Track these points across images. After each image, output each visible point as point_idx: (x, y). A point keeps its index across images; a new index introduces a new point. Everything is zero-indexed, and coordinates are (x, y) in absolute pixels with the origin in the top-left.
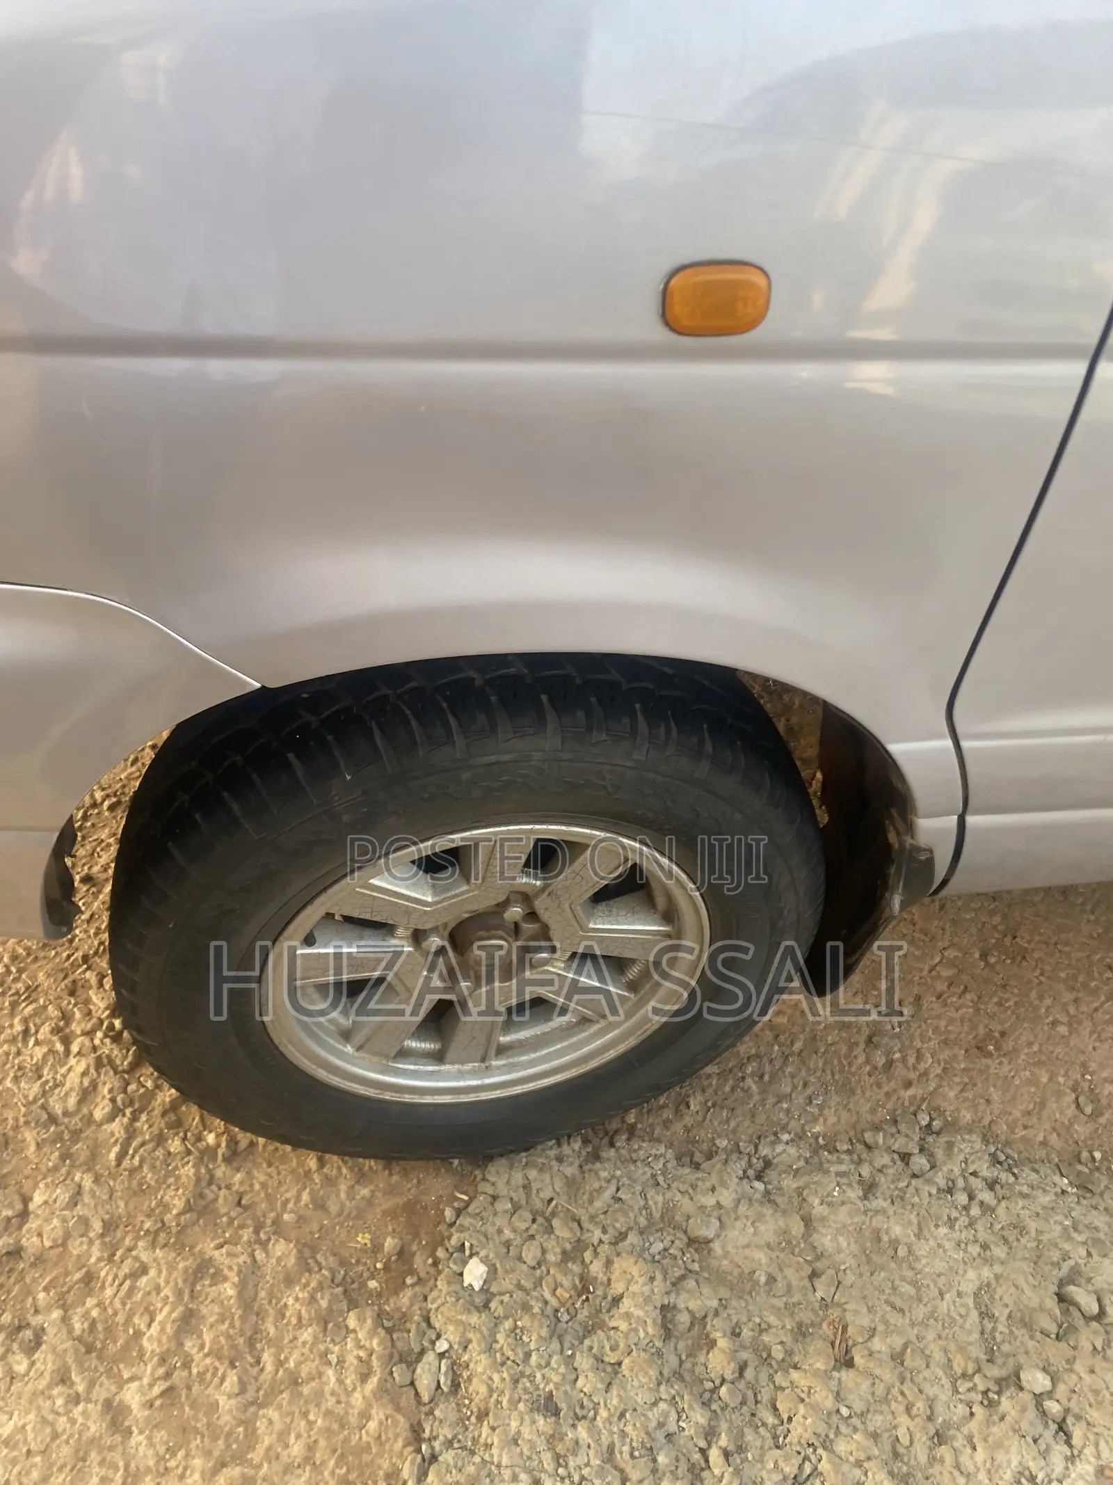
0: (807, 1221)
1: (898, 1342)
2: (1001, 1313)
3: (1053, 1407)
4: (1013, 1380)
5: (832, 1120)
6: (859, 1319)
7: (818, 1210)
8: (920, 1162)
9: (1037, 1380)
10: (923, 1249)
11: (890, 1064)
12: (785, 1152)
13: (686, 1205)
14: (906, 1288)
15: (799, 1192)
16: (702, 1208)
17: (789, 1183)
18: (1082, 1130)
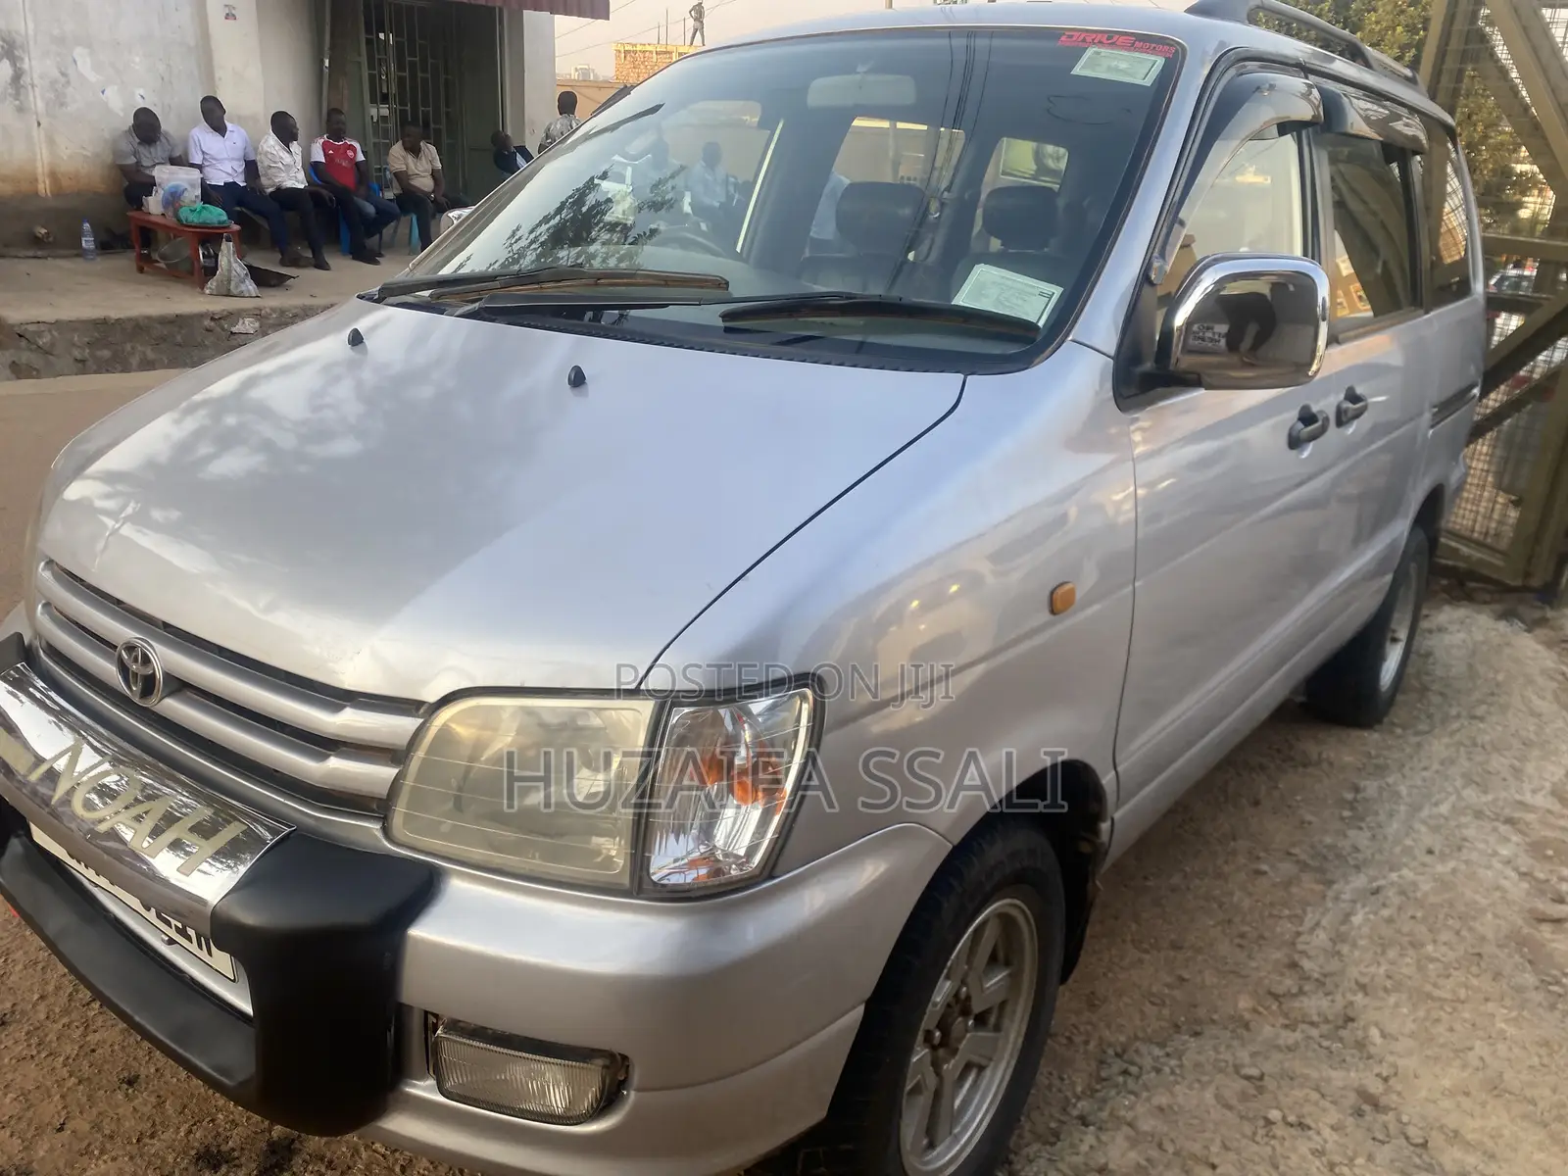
0: (1130, 1125)
1: (1218, 1142)
2: (1234, 1102)
3: (1292, 1119)
4: (1269, 1123)
5: (1079, 1080)
6: (1196, 1148)
7: (1129, 1115)
8: (1134, 1070)
9: (1275, 1115)
10: (1180, 1100)
11: (1069, 1039)
12: (1083, 1106)
13: (1078, 1160)
14: (1195, 1122)
15: (1111, 1114)
16: (1087, 1153)
17: (1104, 1115)
18: (1166, 1012)
